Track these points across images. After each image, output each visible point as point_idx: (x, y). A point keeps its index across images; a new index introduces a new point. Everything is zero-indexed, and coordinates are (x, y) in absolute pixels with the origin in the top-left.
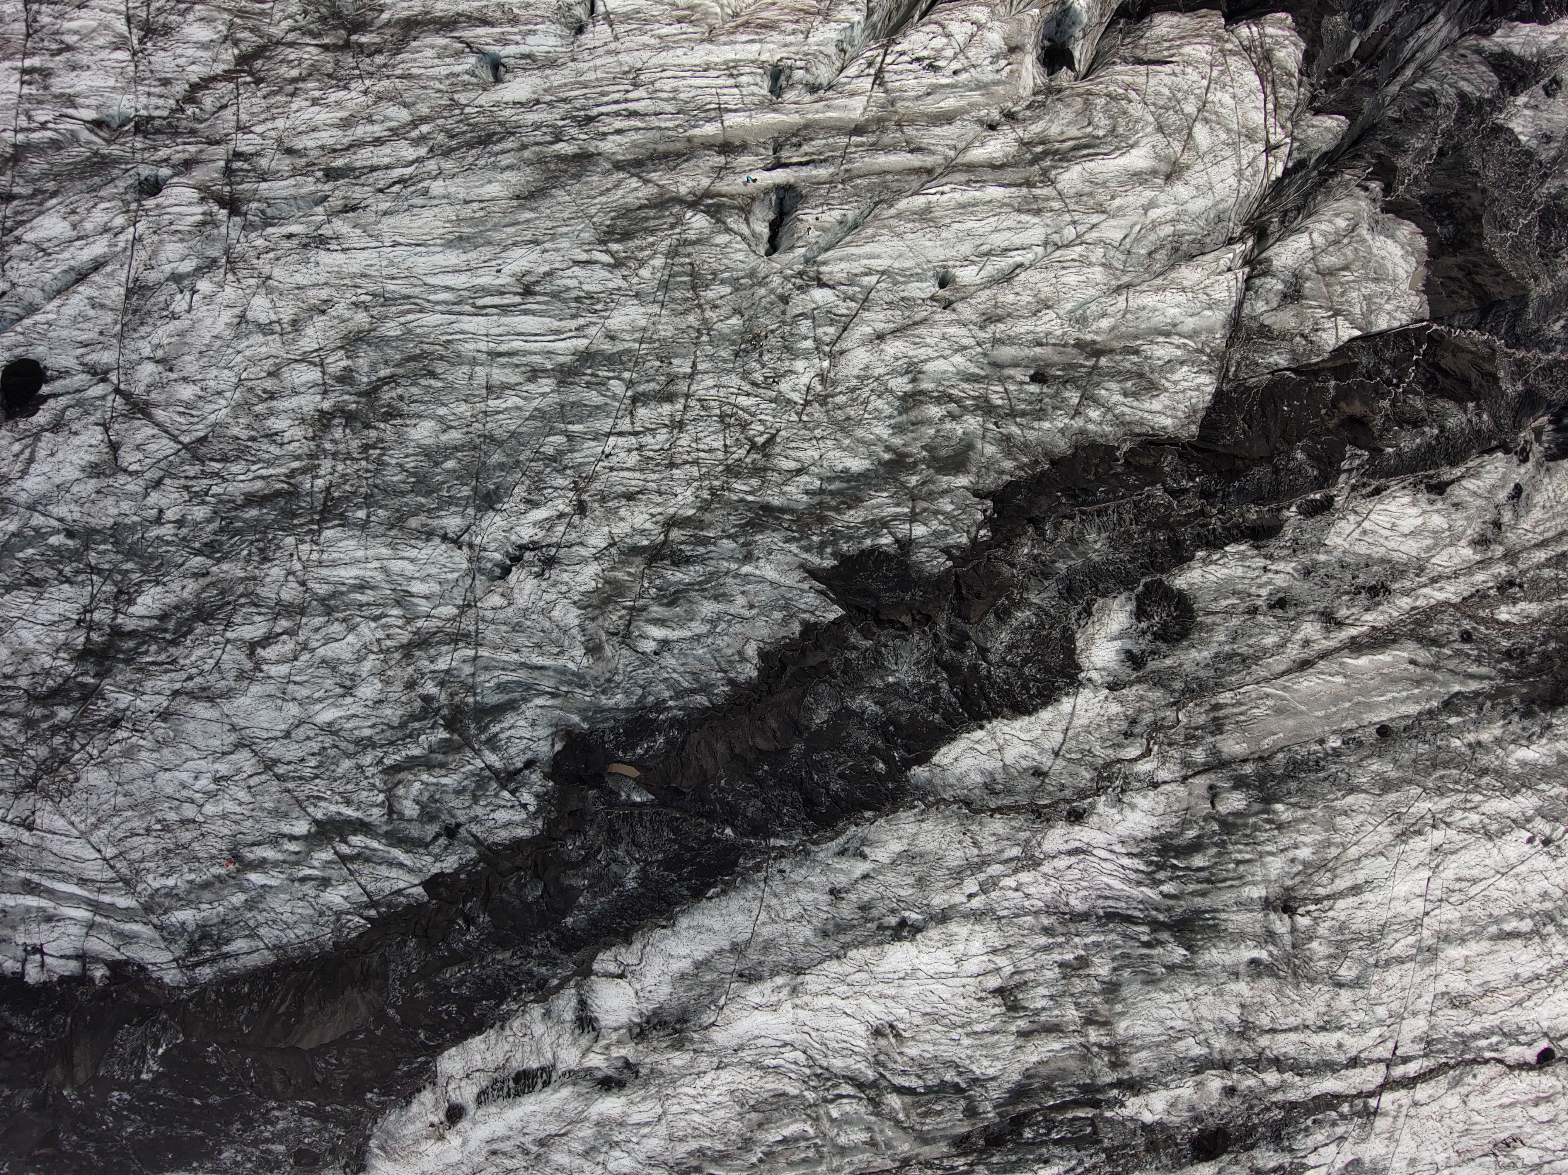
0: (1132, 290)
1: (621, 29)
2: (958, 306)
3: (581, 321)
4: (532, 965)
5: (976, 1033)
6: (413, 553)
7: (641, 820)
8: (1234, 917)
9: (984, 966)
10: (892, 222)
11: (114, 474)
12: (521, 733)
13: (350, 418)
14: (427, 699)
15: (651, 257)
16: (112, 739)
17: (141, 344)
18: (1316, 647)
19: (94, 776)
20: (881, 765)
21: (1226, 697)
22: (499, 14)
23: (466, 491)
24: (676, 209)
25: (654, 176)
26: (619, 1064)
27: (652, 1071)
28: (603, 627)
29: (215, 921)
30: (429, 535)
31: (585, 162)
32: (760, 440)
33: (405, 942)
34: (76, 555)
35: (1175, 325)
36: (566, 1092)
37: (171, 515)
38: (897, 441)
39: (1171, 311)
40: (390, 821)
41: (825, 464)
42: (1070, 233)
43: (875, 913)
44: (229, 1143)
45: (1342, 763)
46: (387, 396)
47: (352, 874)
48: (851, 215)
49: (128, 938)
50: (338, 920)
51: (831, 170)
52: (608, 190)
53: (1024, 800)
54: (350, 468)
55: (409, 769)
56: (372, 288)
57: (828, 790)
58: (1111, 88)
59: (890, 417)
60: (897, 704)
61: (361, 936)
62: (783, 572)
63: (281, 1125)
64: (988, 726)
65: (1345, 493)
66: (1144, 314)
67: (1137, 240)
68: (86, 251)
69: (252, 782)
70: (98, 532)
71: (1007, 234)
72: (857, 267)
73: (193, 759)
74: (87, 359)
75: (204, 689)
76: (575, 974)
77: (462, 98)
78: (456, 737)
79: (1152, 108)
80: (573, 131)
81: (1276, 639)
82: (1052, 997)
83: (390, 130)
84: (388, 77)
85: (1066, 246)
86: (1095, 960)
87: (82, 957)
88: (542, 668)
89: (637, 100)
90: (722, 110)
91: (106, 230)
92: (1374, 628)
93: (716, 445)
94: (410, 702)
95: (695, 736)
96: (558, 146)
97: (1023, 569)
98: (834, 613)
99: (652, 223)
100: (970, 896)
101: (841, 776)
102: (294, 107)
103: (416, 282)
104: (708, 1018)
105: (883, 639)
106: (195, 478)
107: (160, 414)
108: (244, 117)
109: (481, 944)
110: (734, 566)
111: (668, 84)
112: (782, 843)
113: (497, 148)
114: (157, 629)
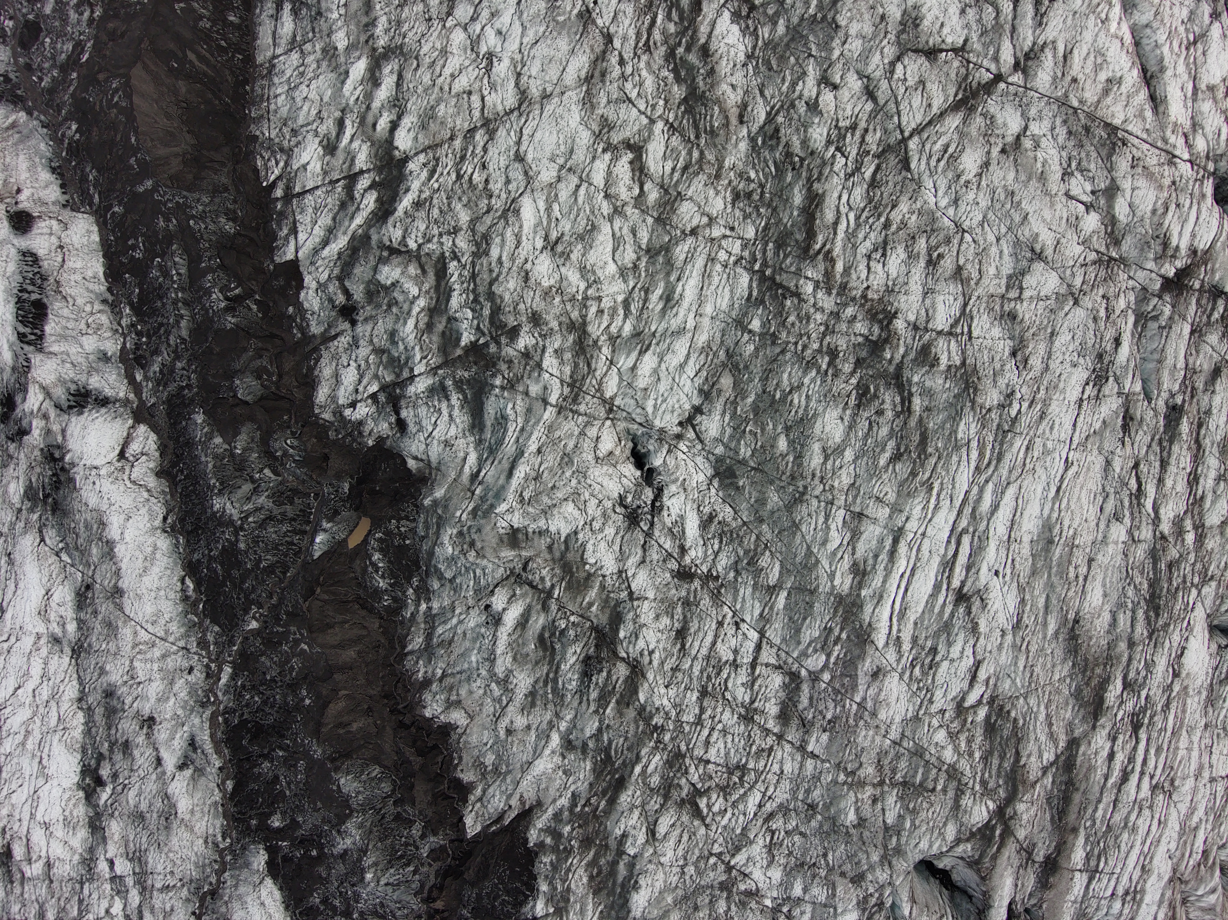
3: (906, 646)
4: (164, 356)
6: (690, 370)
7: (295, 532)
11: (899, 43)
12: (441, 426)
13: (875, 346)
17: (1046, 124)
20: (277, 824)
23: (744, 452)
25: (1048, 780)
26: (25, 423)
27: (11, 457)
28: (537, 555)
30: (706, 393)
31: (1091, 709)
33: (234, 220)
36: (7, 355)
37: (827, 98)
40: (381, 246)
41: (651, 866)
43: (118, 756)
47: (331, 182)
50: (282, 150)
52: (1050, 725)
55: (437, 287)
57: (265, 757)
60: (340, 869)
61: (256, 171)
62: (538, 780)
68: (1178, 93)
69: (475, 98)
73: (523, 35)
74: (1048, 52)
75: (603, 74)
76: (142, 402)
77: (1209, 590)
78: (459, 352)
80: (1129, 706)
83: (1202, 498)
88: (510, 474)
89: (1138, 786)
90: (1093, 873)
91: (1195, 125)
95: (375, 624)
100: (111, 863)
103: (1015, 472)
104: (50, 536)
107: (954, 121)
109: (203, 308)
110: (563, 726)
111: (1143, 824)
112: (223, 681)
113: (1140, 614)
114: (694, 38)
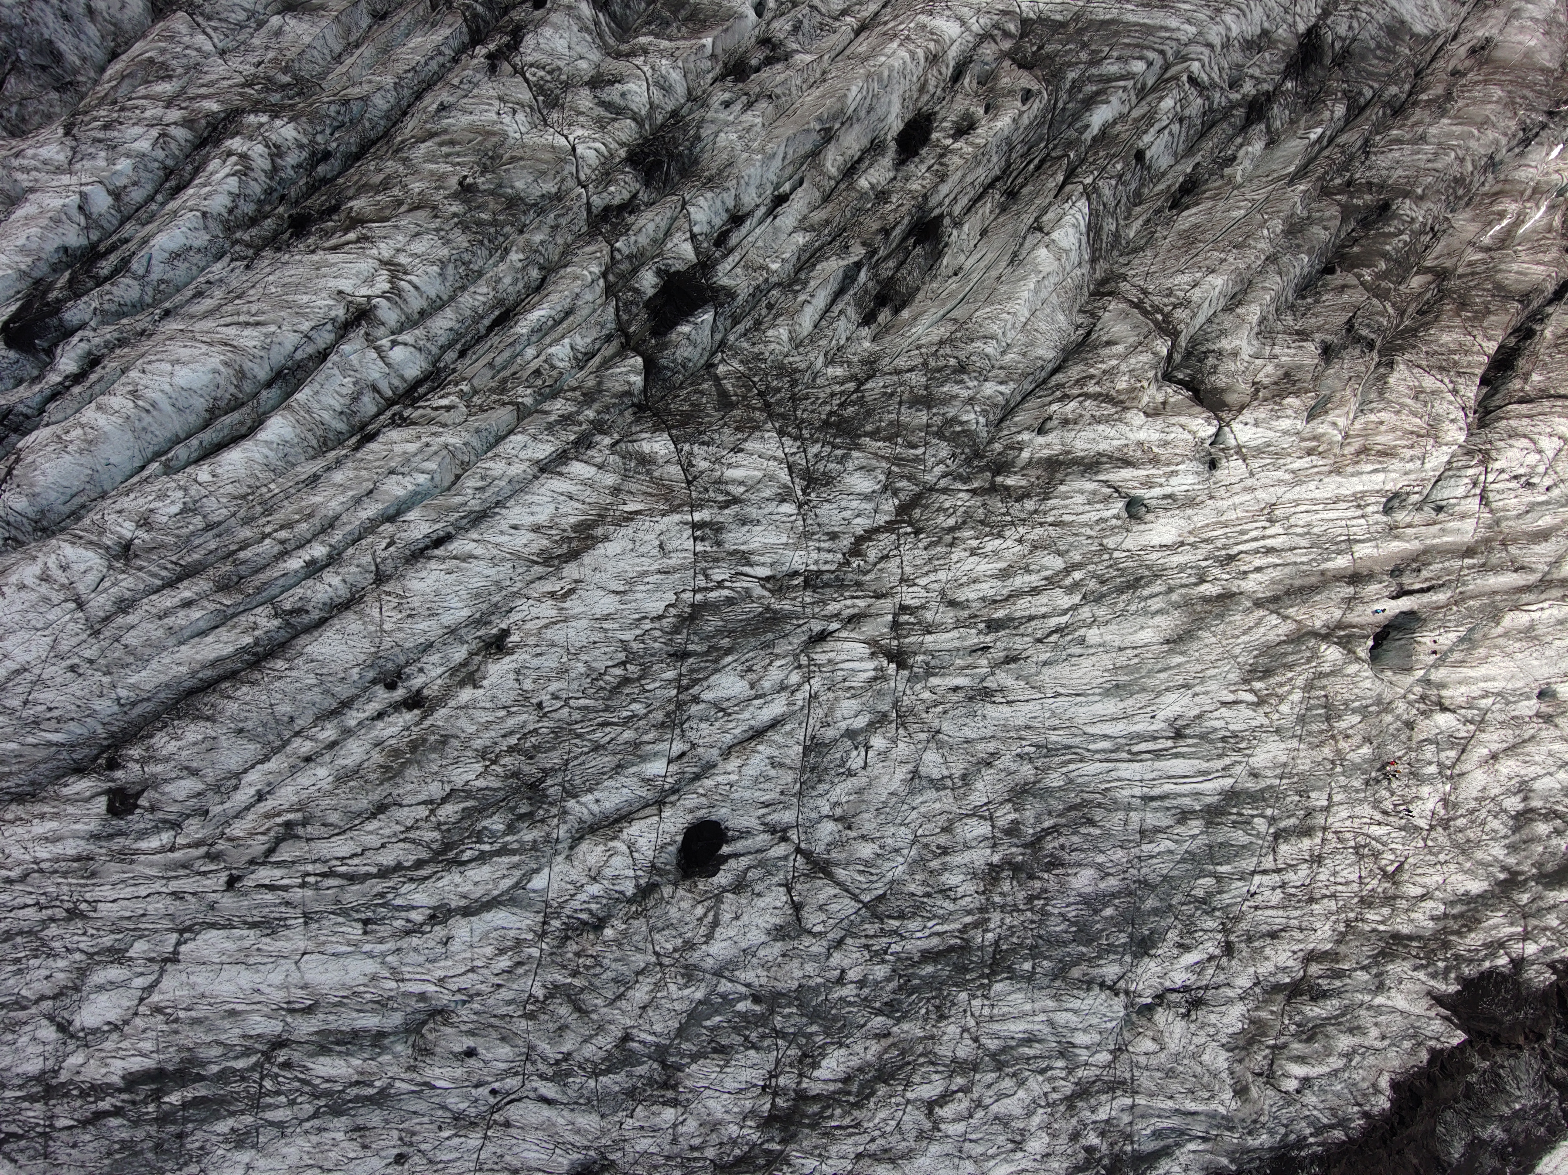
1: (1255, 464)
3: (1227, 761)
10: (1501, 642)
11: (798, 936)
13: (1016, 869)
14: (1090, 1150)
15: (1290, 692)
17: (819, 802)
22: (1139, 453)
24: (1312, 643)
25: (1291, 611)
31: (1228, 601)
32: (1391, 869)
34: (762, 1020)
37: (853, 974)
38: (1512, 860)
41: (1449, 888)
46: (1050, 846)
51: (1448, 593)
52: (1250, 629)
54: (1017, 920)
56: (1036, 739)
59: (1505, 837)
62: (1412, 1001)
68: (764, 710)
70: (784, 995)
72: (1475, 690)
74: (768, 819)
75: (885, 1151)
77: (1110, 542)
80: (1216, 572)
83: (1046, 578)
84: (1041, 524)
88: (1196, 1113)
89: (1275, 536)
90: (1351, 542)
91: (783, 688)
93: (1351, 877)
94: (1074, 1154)
95: (1335, 1172)
96: (1202, 588)
98: (1458, 1037)
99: (1290, 659)
102: (955, 557)
103: (1077, 732)
105: (1498, 1059)
106: (875, 936)
107: (841, 873)
108: (907, 569)
110: (1367, 998)
111: (1303, 519)
113: (1146, 592)
114: (841, 1092)
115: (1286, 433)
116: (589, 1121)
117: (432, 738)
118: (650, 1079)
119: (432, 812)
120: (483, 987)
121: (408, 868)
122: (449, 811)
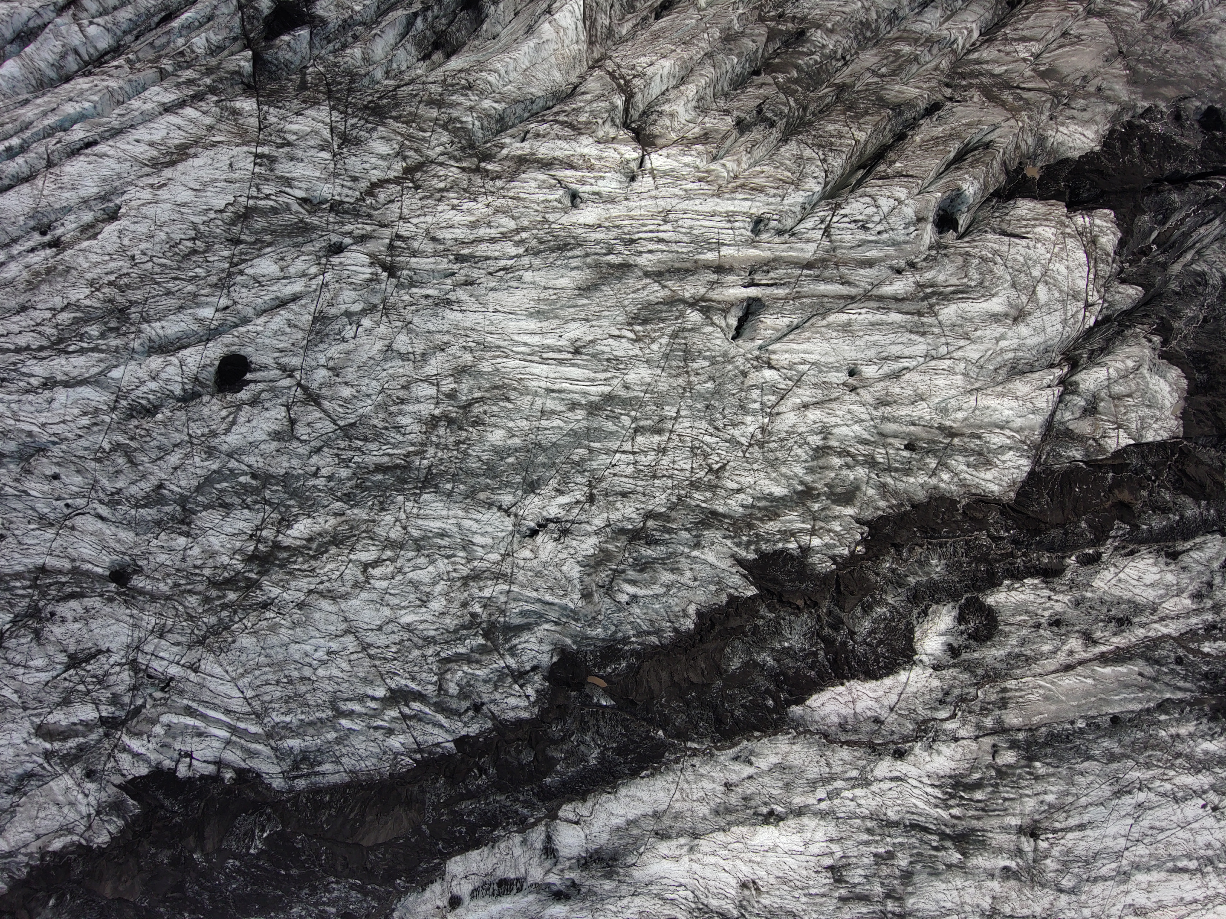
0: (980, 392)
1: (660, 181)
2: (861, 391)
3: (609, 374)
4: (518, 807)
5: (811, 895)
6: (479, 516)
7: (603, 717)
8: (997, 836)
9: (823, 849)
10: (823, 329)
11: (290, 440)
12: (532, 646)
13: (451, 422)
14: (474, 615)
15: (660, 337)
16: (262, 618)
17: (319, 355)
18: (1077, 656)
19: (246, 641)
20: (771, 701)
21: (1011, 684)
22: (581, 162)
23: (518, 479)
24: (681, 307)
25: (670, 283)
26: (568, 883)
27: (589, 890)
28: (594, 581)
29: (314, 749)
30: (490, 505)
31: (626, 269)
32: (716, 467)
33: (437, 779)
34: (256, 491)
35: (1008, 422)
36: (531, 897)
37: (324, 472)
38: (808, 478)
39: (1007, 412)
40: (439, 695)
41: (757, 488)
42: (943, 350)
43: (753, 803)
44: (299, 902)
45: (1084, 739)
46: (477, 410)
47: (409, 728)
48: (796, 322)
49: (252, 754)
50: (395, 758)
51: (787, 291)
52: (638, 290)
53: (864, 738)
54: (446, 455)
55: (456, 661)
56: (477, 338)
57: (732, 714)
58: (983, 253)
59: (805, 461)
60: (788, 661)
61: (409, 771)
62: (720, 559)
63: (335, 894)
64: (847, 684)
65: (1110, 551)
66: (988, 412)
67: (988, 360)
68: (288, 287)
69: (352, 657)
70: (274, 477)
71: (901, 347)
72: (796, 358)
73: (316, 638)
74: (281, 361)
75: (330, 591)
76: (546, 816)
77: (551, 217)
78: (489, 644)
79: (1010, 270)
80: (621, 248)
81: (1051, 647)
82: (866, 877)
83: (501, 233)
84: (504, 197)
85: (939, 358)
86: (899, 854)
87: (219, 763)
88: (552, 604)
89: (665, 231)
90: (720, 244)
91: (304, 275)
92: (1118, 648)
93: (685, 466)
94: (462, 616)
95: (647, 664)
96: (609, 257)
97: (885, 577)
98: (751, 591)
99: (664, 314)
100: (821, 800)
101: (743, 706)
102: (440, 209)
103: (506, 337)
104: (631, 860)
105: (782, 614)
106: (344, 449)
107: (326, 404)
108: (405, 211)
109: (487, 788)
110: (687, 550)
111: (687, 223)
112: (696, 746)
113: (570, 254)
114: (304, 547)
115: (687, 165)
116: (127, 536)
117: (60, 267)
118: (173, 516)
119: (54, 315)
120: (69, 435)
121: (34, 350)
122: (65, 317)
